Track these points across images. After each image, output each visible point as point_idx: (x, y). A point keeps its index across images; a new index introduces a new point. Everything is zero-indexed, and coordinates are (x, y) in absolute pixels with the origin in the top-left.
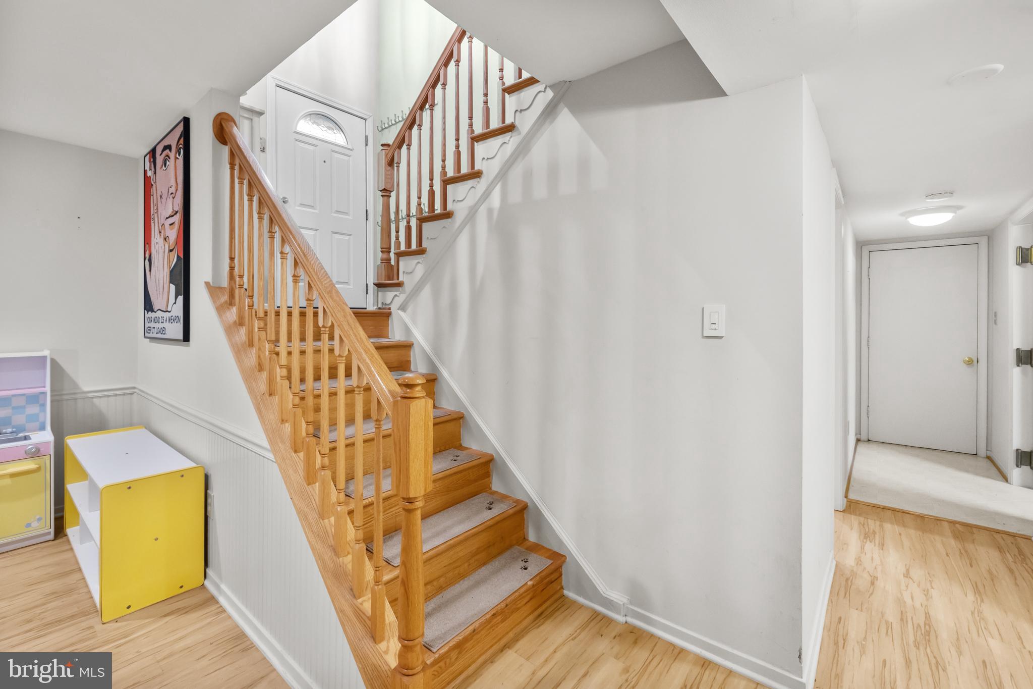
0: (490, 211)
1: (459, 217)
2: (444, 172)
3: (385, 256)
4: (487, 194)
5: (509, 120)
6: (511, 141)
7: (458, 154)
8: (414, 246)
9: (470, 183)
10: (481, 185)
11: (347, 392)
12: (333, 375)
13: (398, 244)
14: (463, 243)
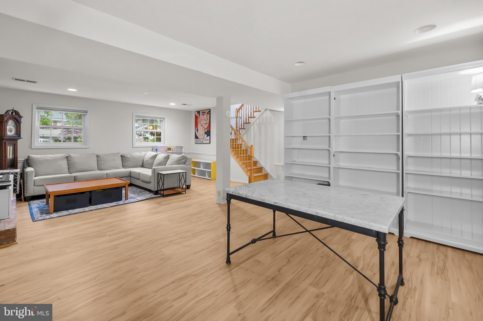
0: (257, 123)
1: (251, 124)
2: (248, 116)
3: (237, 129)
4: (256, 120)
5: (260, 110)
6: (260, 113)
7: (251, 113)
8: (243, 127)
9: (253, 118)
10: (255, 119)
11: (246, 156)
12: (238, 148)
13: (239, 126)
14: (252, 128)
